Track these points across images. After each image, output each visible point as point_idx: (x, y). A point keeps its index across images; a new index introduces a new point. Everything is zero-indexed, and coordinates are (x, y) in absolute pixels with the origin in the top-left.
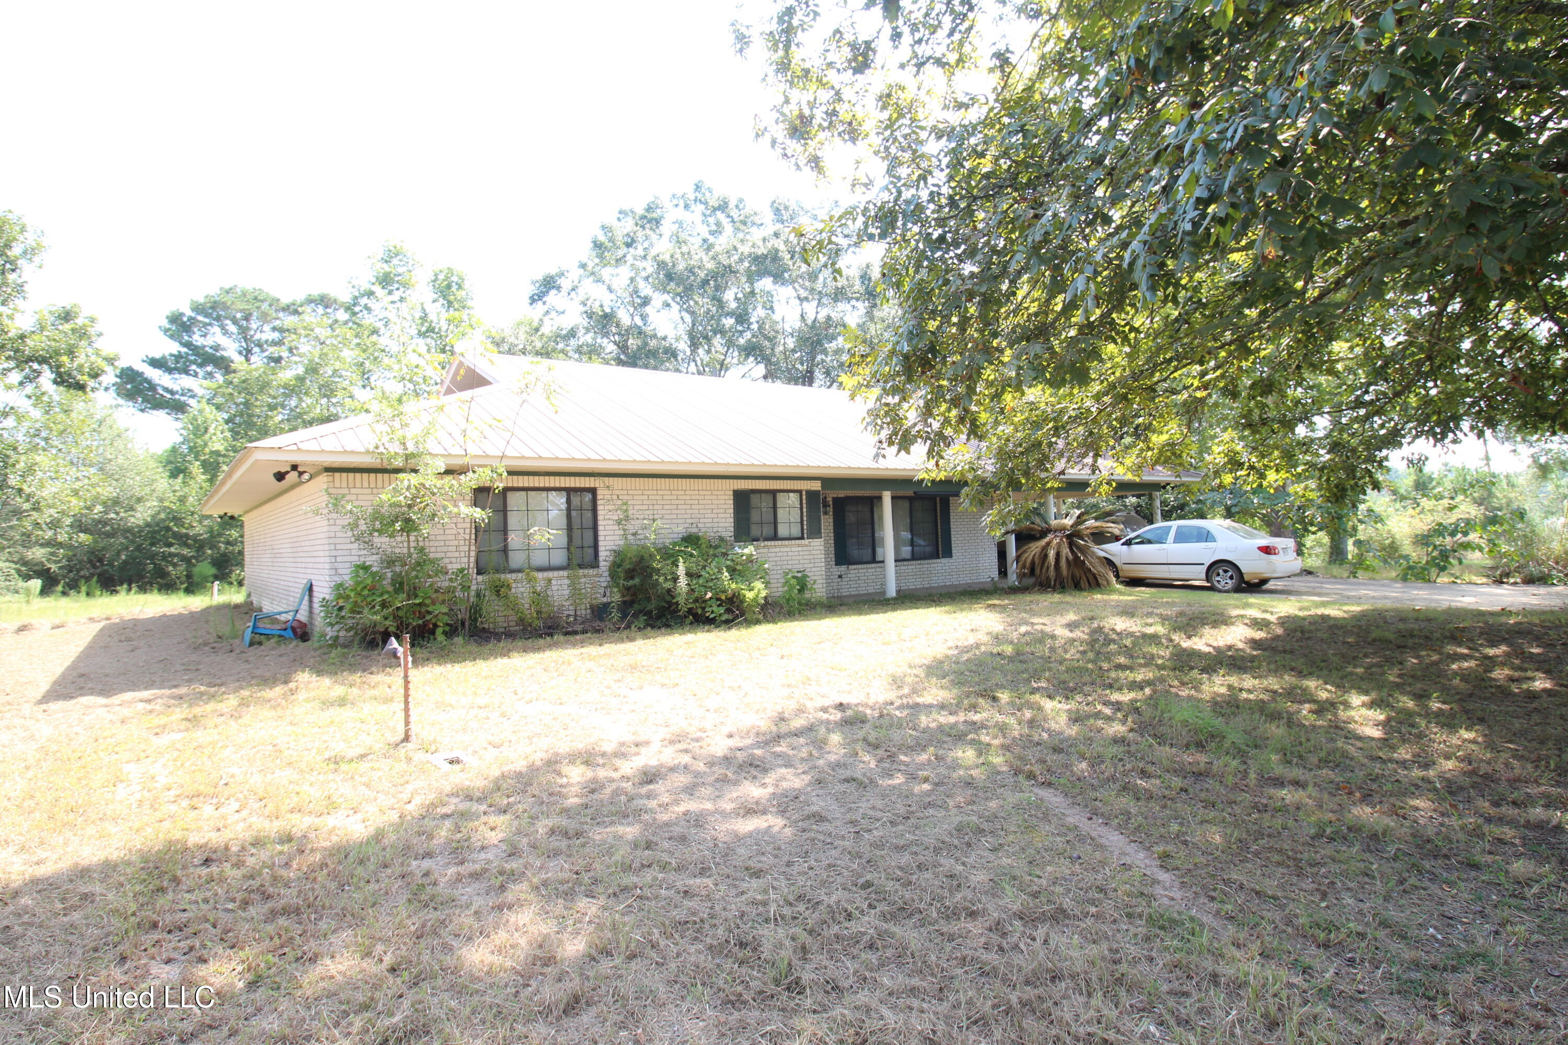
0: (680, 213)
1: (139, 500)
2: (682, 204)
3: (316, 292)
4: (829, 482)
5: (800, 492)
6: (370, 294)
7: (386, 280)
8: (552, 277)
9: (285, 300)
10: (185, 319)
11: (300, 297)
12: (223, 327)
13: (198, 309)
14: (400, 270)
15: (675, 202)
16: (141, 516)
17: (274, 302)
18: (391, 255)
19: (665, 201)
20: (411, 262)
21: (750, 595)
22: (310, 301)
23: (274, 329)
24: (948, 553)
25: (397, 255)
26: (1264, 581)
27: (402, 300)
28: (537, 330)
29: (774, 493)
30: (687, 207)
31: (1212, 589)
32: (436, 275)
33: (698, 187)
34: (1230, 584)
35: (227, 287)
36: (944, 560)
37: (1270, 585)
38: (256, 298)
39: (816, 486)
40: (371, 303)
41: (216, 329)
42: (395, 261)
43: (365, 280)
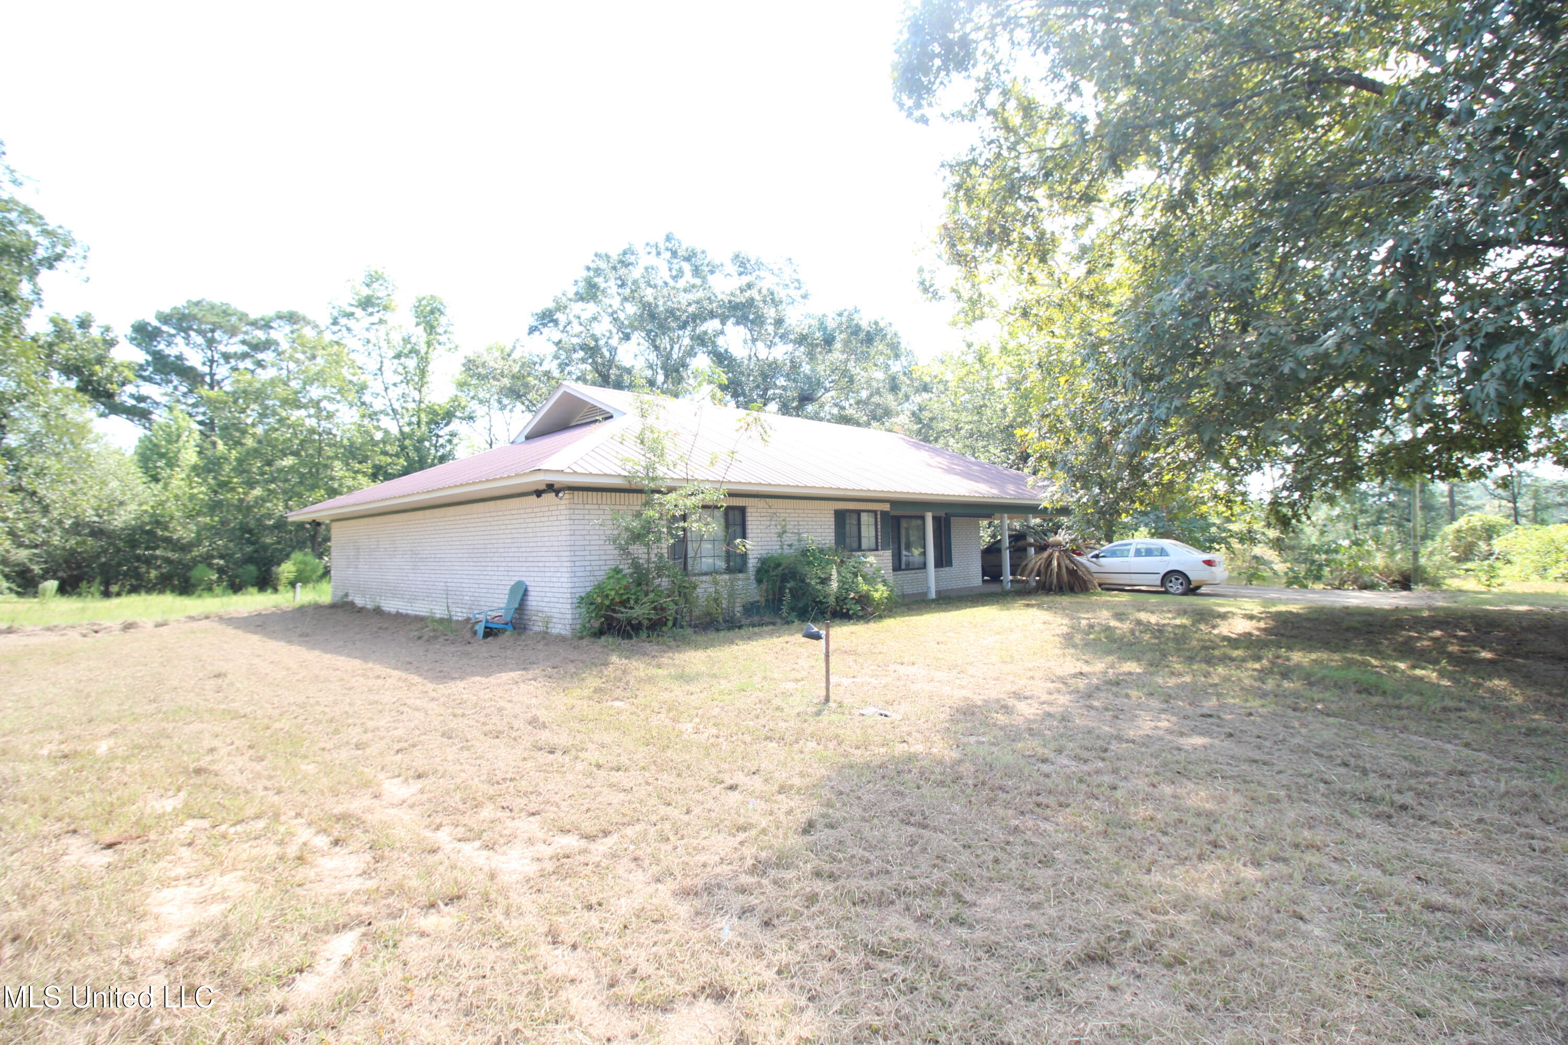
0: (652, 260)
1: (122, 503)
2: (654, 252)
3: (285, 309)
4: (895, 503)
5: (875, 512)
6: (350, 315)
7: (366, 303)
8: (550, 312)
9: (253, 316)
10: (150, 329)
11: (270, 313)
12: (187, 338)
13: (165, 319)
14: (380, 294)
15: (648, 249)
16: (122, 519)
17: (243, 317)
18: (373, 279)
19: (639, 247)
20: (391, 287)
21: (877, 595)
22: (280, 317)
23: (244, 342)
24: (949, 563)
25: (377, 280)
26: (1198, 587)
27: (381, 321)
28: (509, 355)
29: (858, 513)
30: (658, 254)
31: (1166, 592)
32: (420, 301)
33: (668, 238)
34: (1181, 589)
35: (195, 300)
36: (947, 569)
37: (1203, 590)
38: (224, 312)
39: (886, 507)
40: (351, 323)
41: (179, 340)
42: (375, 285)
43: (346, 300)
